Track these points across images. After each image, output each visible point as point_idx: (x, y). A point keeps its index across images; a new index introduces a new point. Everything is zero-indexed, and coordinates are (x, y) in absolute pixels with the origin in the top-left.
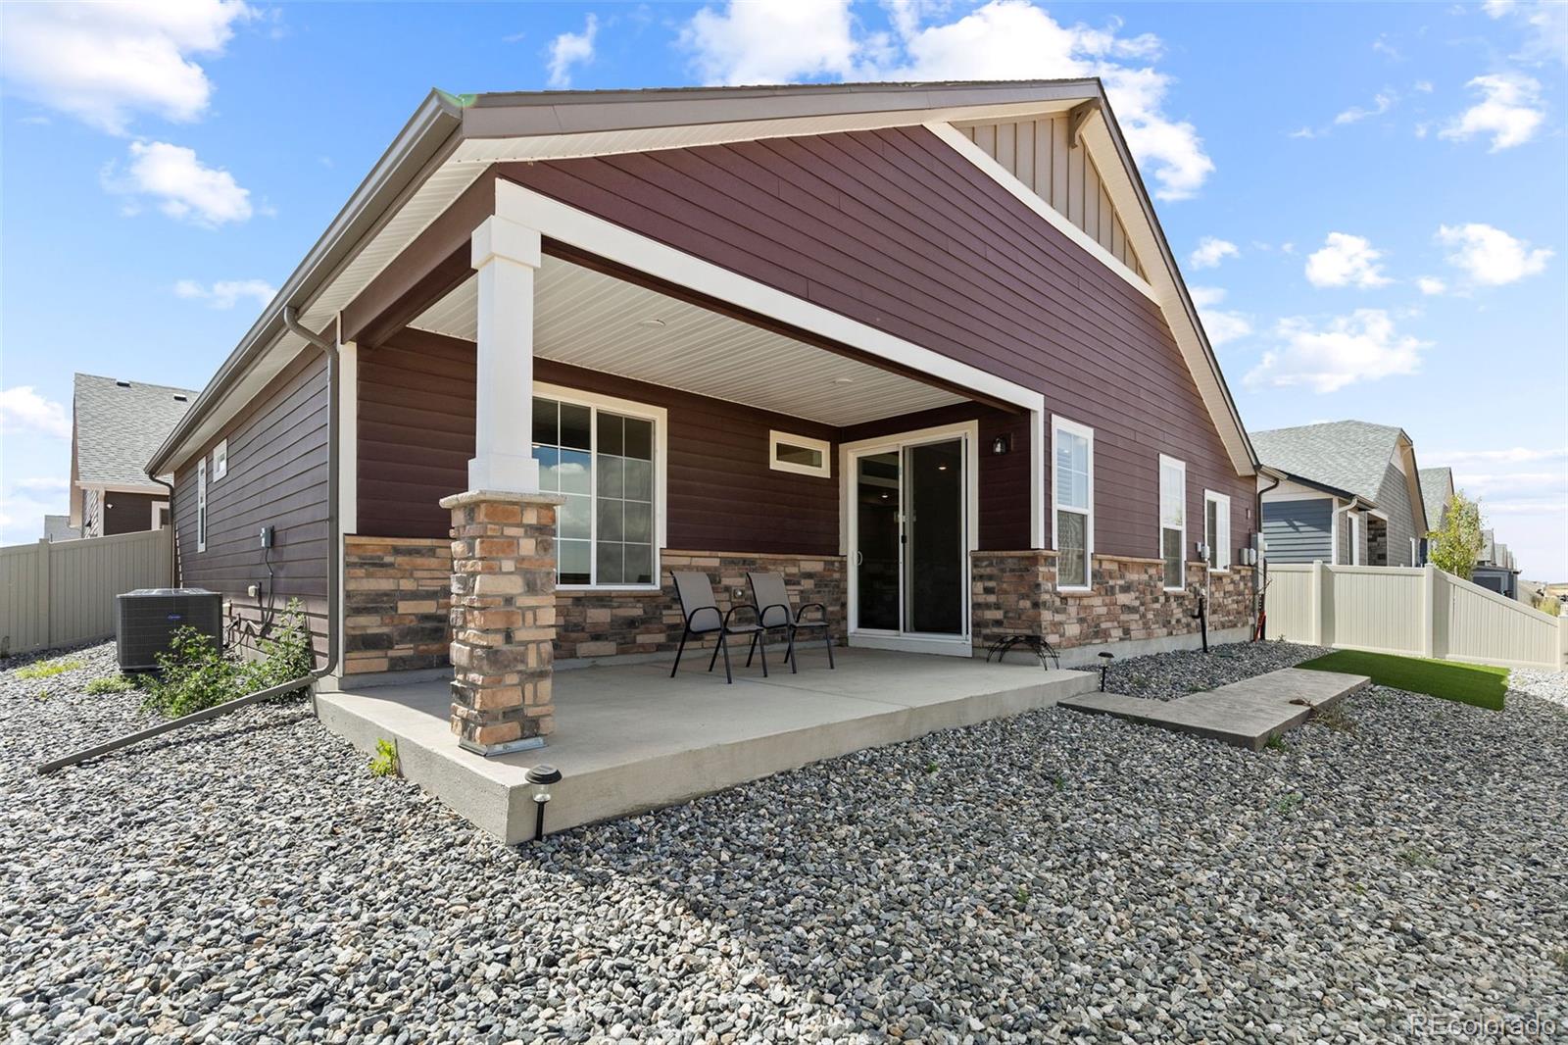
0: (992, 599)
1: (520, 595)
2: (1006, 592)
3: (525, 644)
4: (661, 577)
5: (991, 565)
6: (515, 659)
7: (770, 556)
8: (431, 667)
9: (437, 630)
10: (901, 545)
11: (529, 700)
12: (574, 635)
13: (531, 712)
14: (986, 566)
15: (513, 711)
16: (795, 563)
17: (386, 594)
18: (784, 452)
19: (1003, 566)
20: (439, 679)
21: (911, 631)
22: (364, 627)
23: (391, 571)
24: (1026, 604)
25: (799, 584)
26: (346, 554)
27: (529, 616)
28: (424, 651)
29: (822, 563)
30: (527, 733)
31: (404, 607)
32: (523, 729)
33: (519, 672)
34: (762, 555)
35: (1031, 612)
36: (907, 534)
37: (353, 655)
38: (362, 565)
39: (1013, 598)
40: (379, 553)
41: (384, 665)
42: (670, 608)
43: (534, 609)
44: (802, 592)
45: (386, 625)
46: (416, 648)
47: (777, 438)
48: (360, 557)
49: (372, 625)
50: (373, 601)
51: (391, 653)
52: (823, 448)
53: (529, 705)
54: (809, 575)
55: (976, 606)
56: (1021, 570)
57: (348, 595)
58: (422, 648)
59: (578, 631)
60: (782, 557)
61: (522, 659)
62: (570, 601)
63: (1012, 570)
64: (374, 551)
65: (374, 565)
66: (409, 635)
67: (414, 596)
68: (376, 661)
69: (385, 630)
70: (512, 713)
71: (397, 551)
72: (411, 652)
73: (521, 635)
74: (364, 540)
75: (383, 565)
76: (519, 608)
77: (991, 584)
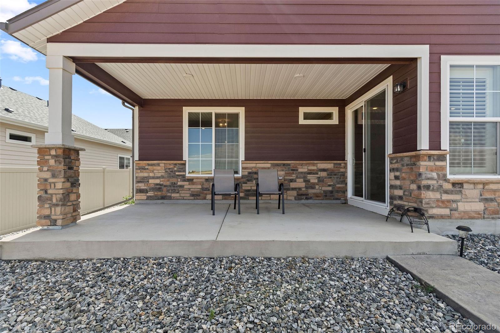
0: (398, 183)
1: (50, 178)
2: (404, 179)
3: (52, 195)
4: (242, 171)
5: (397, 162)
6: (47, 199)
7: (298, 162)
8: (158, 199)
9: (160, 188)
10: (364, 153)
11: (53, 213)
12: (205, 192)
13: (53, 217)
14: (395, 163)
15: (48, 216)
16: (314, 165)
17: (146, 177)
18: (307, 116)
19: (402, 163)
20: (161, 203)
21: (368, 199)
22: (140, 187)
23: (147, 171)
24: (414, 187)
25: (317, 174)
26: (136, 166)
27: (53, 185)
28: (156, 194)
29: (333, 164)
30: (52, 224)
31: (151, 181)
32: (51, 223)
33: (49, 204)
34: (292, 162)
35: (416, 192)
36: (366, 148)
37: (137, 194)
38: (140, 169)
39: (407, 182)
40: (144, 166)
41: (145, 198)
42: (246, 183)
43: (54, 183)
44: (319, 178)
45: (146, 186)
46: (154, 193)
47: (302, 110)
48: (139, 167)
49: (142, 186)
50: (142, 179)
51: (147, 194)
52: (335, 111)
53: (53, 215)
54: (324, 170)
55: (392, 187)
56: (411, 165)
57: (136, 178)
58: (156, 193)
59: (207, 191)
60: (304, 162)
61: (51, 200)
62: (204, 180)
63: (407, 165)
64: (143, 165)
65: (143, 169)
66: (153, 189)
67: (153, 178)
68: (143, 196)
69: (145, 188)
70: (47, 217)
71: (149, 165)
72: (153, 194)
73: (50, 191)
74: (141, 162)
75: (145, 169)
76: (49, 183)
77: (398, 174)
